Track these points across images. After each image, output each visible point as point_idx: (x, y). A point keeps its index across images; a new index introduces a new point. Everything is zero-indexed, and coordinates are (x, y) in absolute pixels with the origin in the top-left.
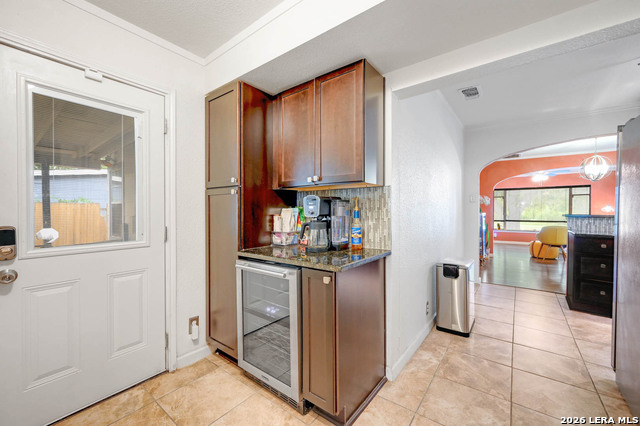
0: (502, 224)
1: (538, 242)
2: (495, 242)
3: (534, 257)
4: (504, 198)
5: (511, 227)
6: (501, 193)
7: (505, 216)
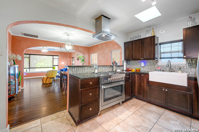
0: (28, 70)
1: (45, 76)
2: (24, 78)
3: (43, 84)
4: (29, 58)
5: (32, 71)
6: (28, 56)
7: (30, 66)
